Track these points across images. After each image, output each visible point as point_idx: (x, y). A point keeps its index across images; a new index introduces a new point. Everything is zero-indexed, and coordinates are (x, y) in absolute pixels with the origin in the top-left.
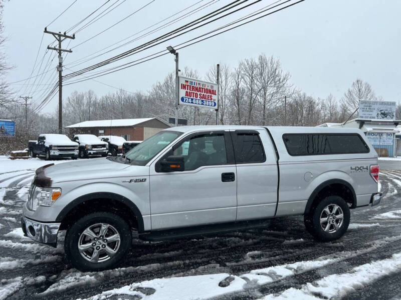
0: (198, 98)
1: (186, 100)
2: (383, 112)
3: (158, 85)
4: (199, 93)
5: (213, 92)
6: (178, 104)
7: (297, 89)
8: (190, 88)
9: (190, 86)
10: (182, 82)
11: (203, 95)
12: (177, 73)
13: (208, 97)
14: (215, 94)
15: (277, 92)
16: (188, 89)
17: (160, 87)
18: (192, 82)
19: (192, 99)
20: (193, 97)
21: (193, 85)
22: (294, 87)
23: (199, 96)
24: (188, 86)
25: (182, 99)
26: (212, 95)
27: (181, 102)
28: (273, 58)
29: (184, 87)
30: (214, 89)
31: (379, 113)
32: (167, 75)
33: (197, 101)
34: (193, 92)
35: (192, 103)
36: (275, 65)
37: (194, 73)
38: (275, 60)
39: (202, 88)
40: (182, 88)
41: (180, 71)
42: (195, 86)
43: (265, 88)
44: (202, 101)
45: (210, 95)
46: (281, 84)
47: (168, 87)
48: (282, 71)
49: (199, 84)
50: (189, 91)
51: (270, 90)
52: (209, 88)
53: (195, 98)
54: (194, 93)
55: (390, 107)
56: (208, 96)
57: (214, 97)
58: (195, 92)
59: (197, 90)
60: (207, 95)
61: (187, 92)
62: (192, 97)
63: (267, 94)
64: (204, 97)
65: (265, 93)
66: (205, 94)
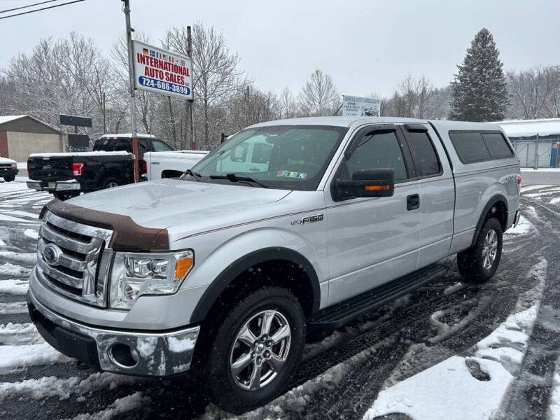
0: (164, 80)
1: (146, 82)
2: (367, 111)
3: (22, 59)
4: (164, 71)
5: (185, 72)
6: (135, 89)
7: (249, 78)
8: (151, 62)
9: (151, 59)
10: (139, 50)
11: (172, 75)
12: (129, 34)
13: (179, 80)
14: (189, 76)
15: (222, 81)
16: (148, 64)
17: (25, 64)
18: (154, 52)
19: (156, 81)
20: (157, 77)
21: (156, 57)
22: (245, 75)
23: (165, 77)
24: (148, 57)
25: (141, 80)
26: (184, 76)
27: (138, 85)
28: (214, 30)
29: (142, 59)
30: (186, 67)
31: (364, 112)
32: (38, 43)
33: (163, 84)
34: (156, 68)
35: (156, 87)
36: (217, 41)
37: (86, 43)
38: (217, 33)
39: (170, 64)
40: (139, 62)
41: (133, 30)
42: (158, 59)
43: (204, 74)
44: (171, 85)
45: (180, 75)
46: (227, 70)
47: (39, 63)
48: (228, 50)
49: (164, 56)
50: (149, 67)
51: (213, 78)
52: (179, 64)
53: (159, 79)
54: (157, 71)
55: (374, 105)
56: (178, 76)
57: (187, 80)
58: (160, 70)
59: (162, 65)
60: (177, 74)
61: (147, 68)
62: (155, 78)
63: (209, 83)
64: (171, 78)
65: (206, 83)
66: (174, 73)
